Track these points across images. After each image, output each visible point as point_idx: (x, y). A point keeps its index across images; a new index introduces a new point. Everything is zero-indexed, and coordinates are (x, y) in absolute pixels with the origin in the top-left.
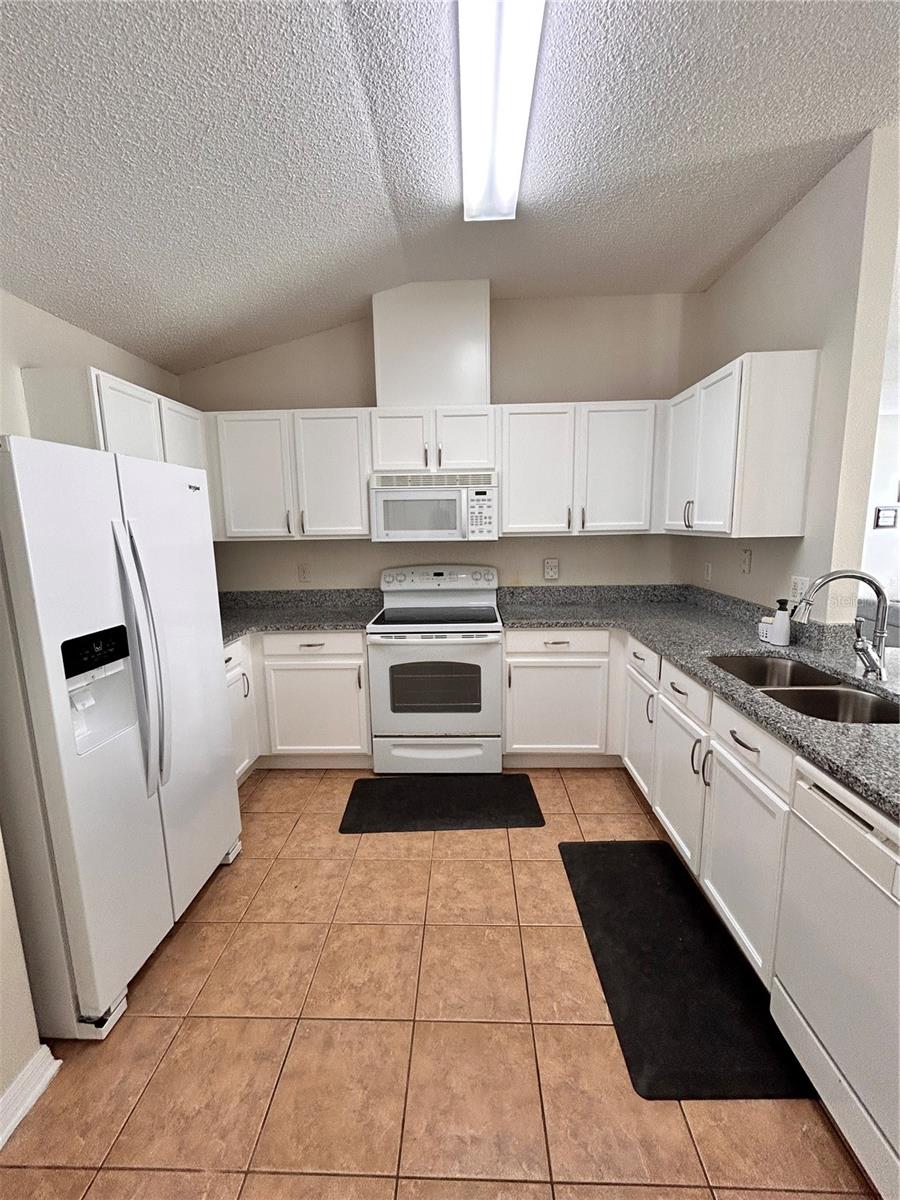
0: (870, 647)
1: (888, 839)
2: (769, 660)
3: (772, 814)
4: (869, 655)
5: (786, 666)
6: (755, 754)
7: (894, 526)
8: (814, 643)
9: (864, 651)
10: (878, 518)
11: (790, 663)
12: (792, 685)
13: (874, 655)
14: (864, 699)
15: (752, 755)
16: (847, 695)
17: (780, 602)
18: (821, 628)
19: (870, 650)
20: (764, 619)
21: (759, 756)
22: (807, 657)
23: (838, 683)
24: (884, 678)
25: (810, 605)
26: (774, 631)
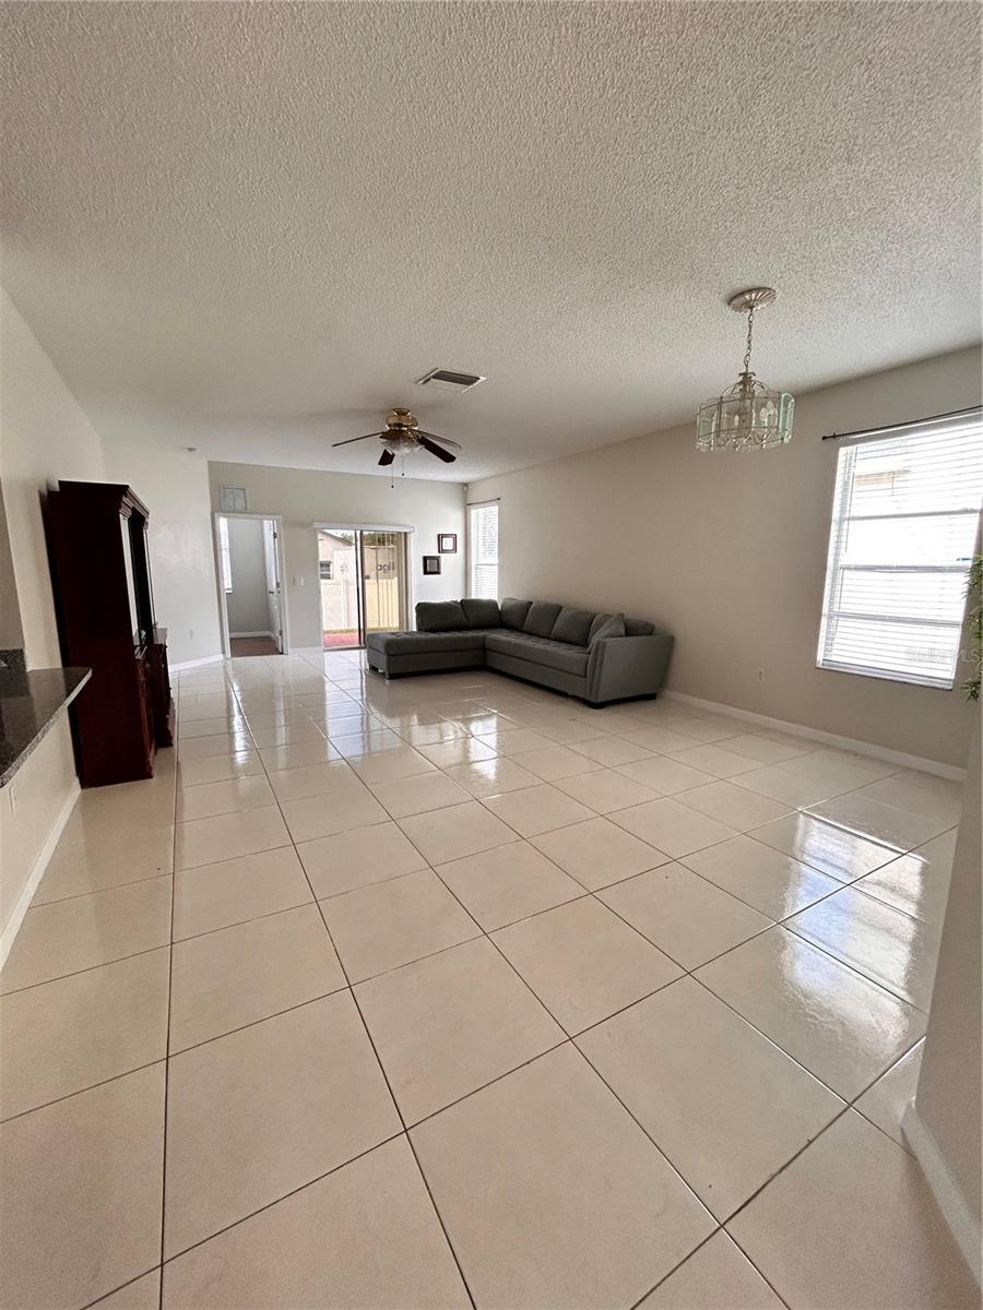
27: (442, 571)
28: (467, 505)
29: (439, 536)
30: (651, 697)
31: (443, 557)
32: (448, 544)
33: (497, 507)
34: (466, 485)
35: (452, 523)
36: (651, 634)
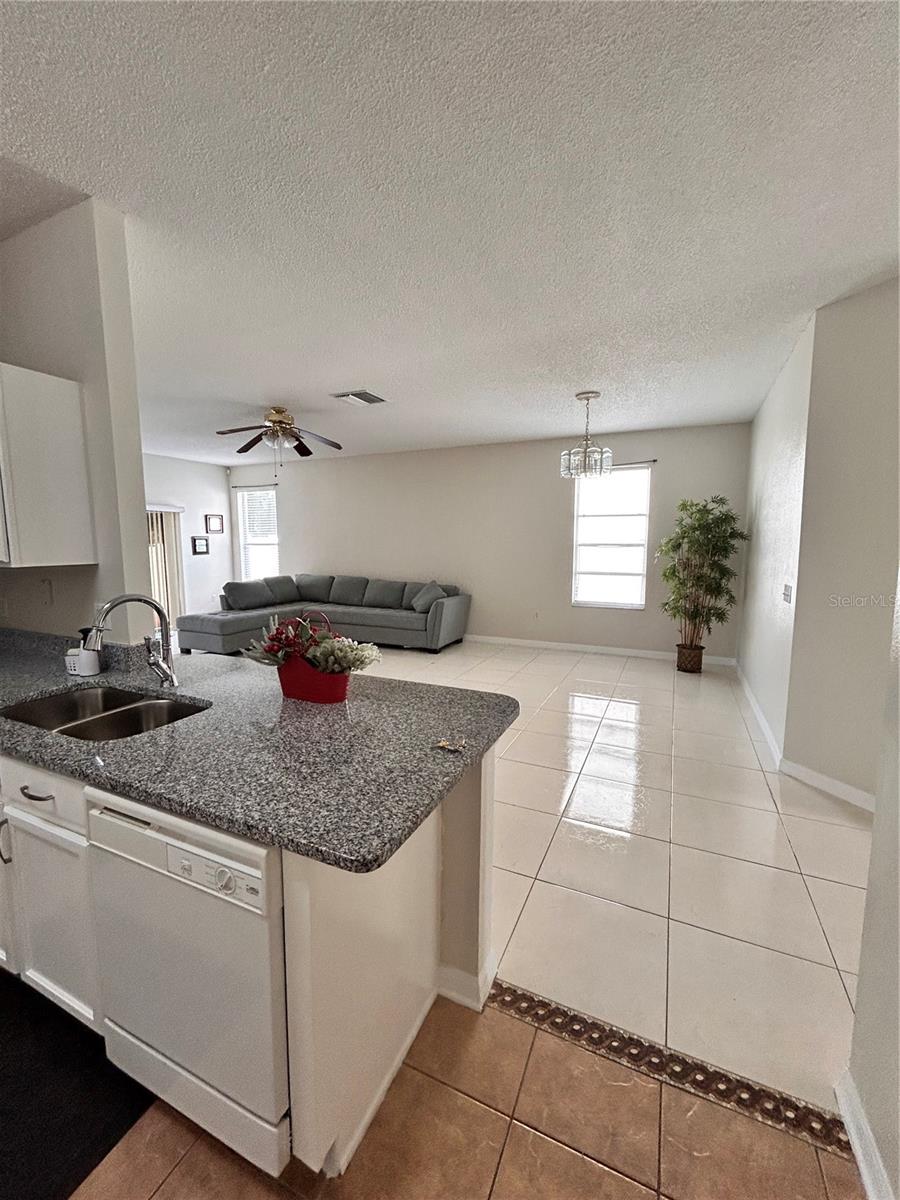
0: (160, 660)
1: (160, 827)
2: (77, 694)
3: (76, 855)
4: (162, 668)
5: (97, 695)
6: (51, 801)
7: (207, 552)
8: (123, 666)
9: (156, 664)
10: (194, 546)
11: (100, 691)
12: (105, 710)
13: (164, 666)
14: (161, 707)
15: (47, 804)
16: (147, 706)
17: (82, 631)
18: (127, 650)
19: (161, 662)
20: (71, 651)
21: (54, 802)
22: (117, 681)
23: (142, 697)
24: (176, 684)
25: (101, 631)
26: (81, 663)
27: (210, 551)
28: (231, 488)
29: (206, 516)
30: (459, 641)
31: (211, 536)
32: (215, 524)
33: (274, 492)
34: (228, 468)
35: (217, 503)
36: (457, 595)
